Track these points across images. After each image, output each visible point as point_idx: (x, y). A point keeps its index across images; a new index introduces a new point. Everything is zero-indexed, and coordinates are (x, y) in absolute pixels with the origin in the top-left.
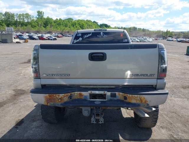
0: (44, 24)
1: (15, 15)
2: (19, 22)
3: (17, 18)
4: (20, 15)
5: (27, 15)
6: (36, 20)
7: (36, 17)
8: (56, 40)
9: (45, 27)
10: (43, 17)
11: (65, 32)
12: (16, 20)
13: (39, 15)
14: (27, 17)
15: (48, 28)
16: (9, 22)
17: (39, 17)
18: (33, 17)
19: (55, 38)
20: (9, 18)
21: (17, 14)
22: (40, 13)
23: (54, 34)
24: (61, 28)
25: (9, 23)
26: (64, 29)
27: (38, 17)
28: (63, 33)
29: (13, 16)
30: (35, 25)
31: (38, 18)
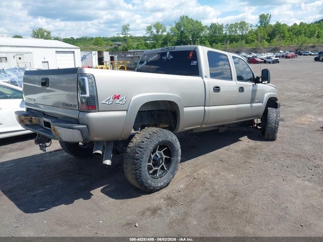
0: (269, 35)
1: (224, 26)
2: (229, 36)
3: (227, 30)
4: (231, 25)
5: (242, 25)
6: (256, 31)
7: (257, 25)
8: (278, 62)
9: (269, 41)
10: (268, 23)
11: (306, 48)
12: (225, 33)
13: (261, 22)
14: (242, 27)
15: (275, 42)
16: (214, 38)
17: (261, 25)
18: (251, 26)
19: (277, 60)
20: (215, 33)
21: (228, 24)
22: (264, 19)
23: (281, 51)
24: (299, 41)
25: (215, 40)
26: (305, 42)
27: (259, 24)
28: (302, 48)
29: (221, 28)
30: (253, 39)
31: (259, 27)
